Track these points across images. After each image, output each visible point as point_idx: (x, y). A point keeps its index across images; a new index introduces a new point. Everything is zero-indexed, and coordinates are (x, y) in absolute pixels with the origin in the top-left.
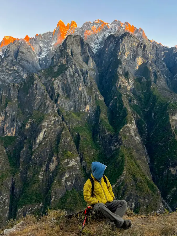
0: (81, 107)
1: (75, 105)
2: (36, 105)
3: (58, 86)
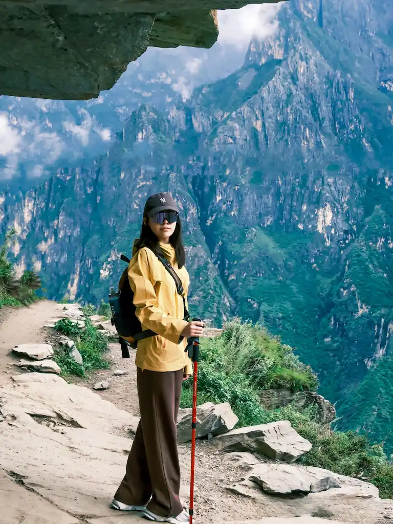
0: (300, 214)
1: (281, 209)
2: (135, 206)
3: (234, 139)
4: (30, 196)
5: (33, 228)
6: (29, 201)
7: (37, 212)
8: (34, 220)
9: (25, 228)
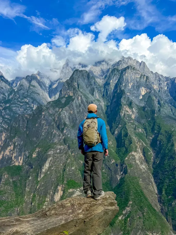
2: (43, 134)
3: (65, 116)
4: (4, 132)
5: (6, 142)
6: (4, 133)
7: (7, 137)
8: (6, 139)
9: (2, 142)
